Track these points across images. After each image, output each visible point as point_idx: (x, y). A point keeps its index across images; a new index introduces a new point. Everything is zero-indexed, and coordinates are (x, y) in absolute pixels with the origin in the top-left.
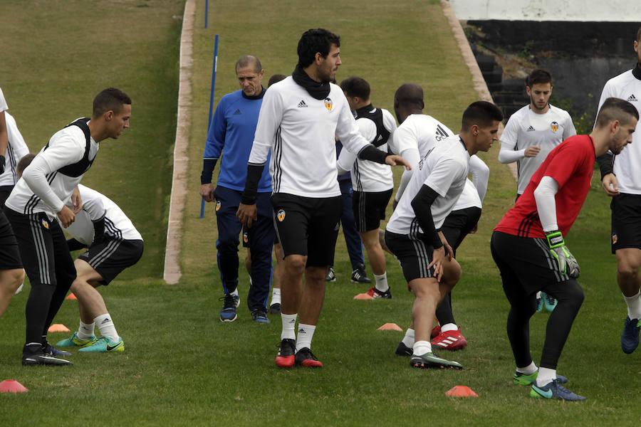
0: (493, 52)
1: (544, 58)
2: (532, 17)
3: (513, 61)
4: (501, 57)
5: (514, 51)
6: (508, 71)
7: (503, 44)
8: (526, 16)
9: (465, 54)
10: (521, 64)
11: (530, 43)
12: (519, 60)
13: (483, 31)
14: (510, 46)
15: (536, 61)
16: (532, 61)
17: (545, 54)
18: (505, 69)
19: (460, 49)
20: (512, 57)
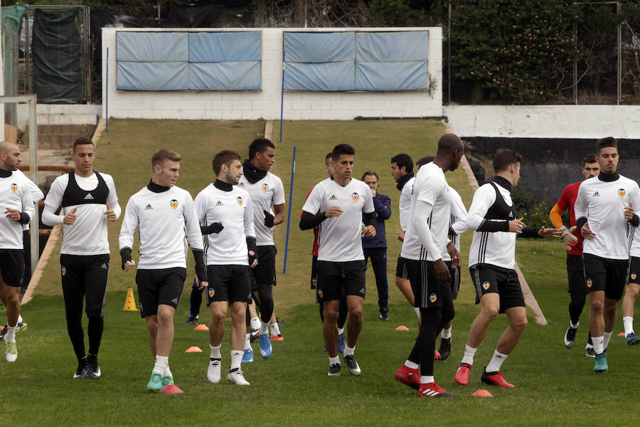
2: (505, 135)
8: (501, 134)
18: (486, 171)
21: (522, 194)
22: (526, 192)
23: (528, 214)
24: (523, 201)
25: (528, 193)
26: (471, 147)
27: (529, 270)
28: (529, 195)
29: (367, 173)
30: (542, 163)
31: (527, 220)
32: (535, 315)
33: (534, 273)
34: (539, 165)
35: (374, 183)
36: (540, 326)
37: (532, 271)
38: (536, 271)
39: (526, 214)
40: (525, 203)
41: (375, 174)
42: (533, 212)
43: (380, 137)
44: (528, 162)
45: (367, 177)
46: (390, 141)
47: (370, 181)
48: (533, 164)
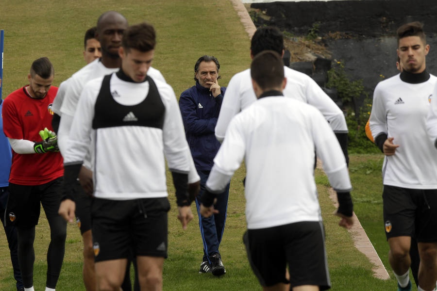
1: (332, 39)
3: (301, 44)
4: (287, 40)
5: (300, 33)
6: (296, 54)
7: (289, 27)
10: (308, 47)
11: (317, 25)
12: (307, 43)
13: (268, 14)
14: (296, 29)
15: (324, 42)
16: (320, 43)
17: (333, 35)
18: (292, 52)
20: (298, 39)
21: (346, 84)
22: (351, 81)
23: (357, 115)
24: (347, 95)
25: (354, 83)
26: (267, 18)
27: (362, 197)
28: (357, 86)
29: (202, 59)
30: (374, 36)
31: (356, 123)
32: (373, 265)
33: (369, 202)
34: (369, 41)
35: (212, 73)
36: (379, 283)
37: (365, 199)
38: (372, 199)
39: (353, 114)
40: (352, 98)
41: (214, 60)
42: (363, 111)
43: (130, 9)
44: (353, 36)
45: (203, 64)
46: (145, 15)
47: (207, 70)
48: (360, 40)
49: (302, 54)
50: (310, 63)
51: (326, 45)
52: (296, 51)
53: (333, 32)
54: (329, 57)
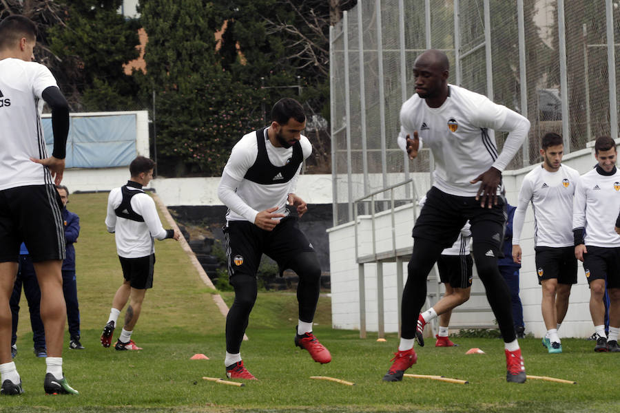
0: (183, 224)
1: (215, 228)
2: (206, 203)
3: (196, 230)
4: (188, 227)
5: (196, 224)
6: (193, 236)
7: (189, 220)
8: (202, 202)
9: (169, 220)
10: (201, 232)
11: (206, 219)
12: (200, 229)
13: (177, 213)
14: (194, 221)
15: (210, 230)
16: (207, 230)
17: (214, 225)
18: (191, 235)
19: (165, 218)
20: (195, 227)
26: (177, 215)
49: (197, 236)
50: (201, 241)
51: (211, 231)
52: (193, 234)
53: (215, 223)
54: (213, 238)
